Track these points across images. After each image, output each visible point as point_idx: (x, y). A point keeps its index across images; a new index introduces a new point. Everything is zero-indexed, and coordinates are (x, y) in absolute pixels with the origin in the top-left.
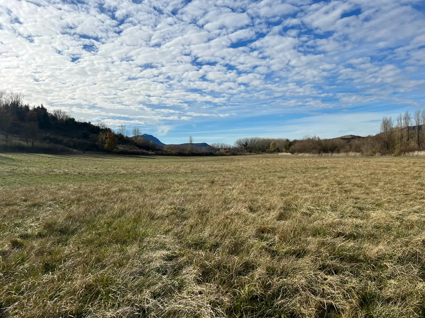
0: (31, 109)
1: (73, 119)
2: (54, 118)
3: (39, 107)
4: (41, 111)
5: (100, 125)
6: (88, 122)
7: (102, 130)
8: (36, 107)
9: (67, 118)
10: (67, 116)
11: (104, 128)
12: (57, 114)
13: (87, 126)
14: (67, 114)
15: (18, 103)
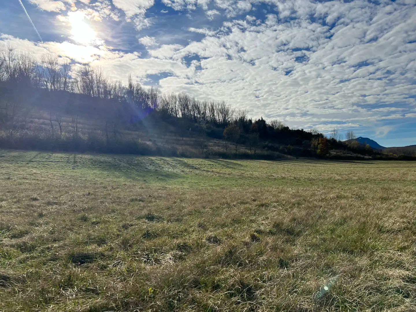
0: (253, 122)
1: (288, 128)
2: (271, 128)
3: (259, 120)
4: (261, 123)
5: (312, 131)
6: (301, 130)
7: (315, 135)
8: (257, 120)
9: (282, 127)
10: (282, 126)
11: (316, 134)
12: (274, 125)
13: (300, 133)
14: (282, 124)
15: (244, 118)
